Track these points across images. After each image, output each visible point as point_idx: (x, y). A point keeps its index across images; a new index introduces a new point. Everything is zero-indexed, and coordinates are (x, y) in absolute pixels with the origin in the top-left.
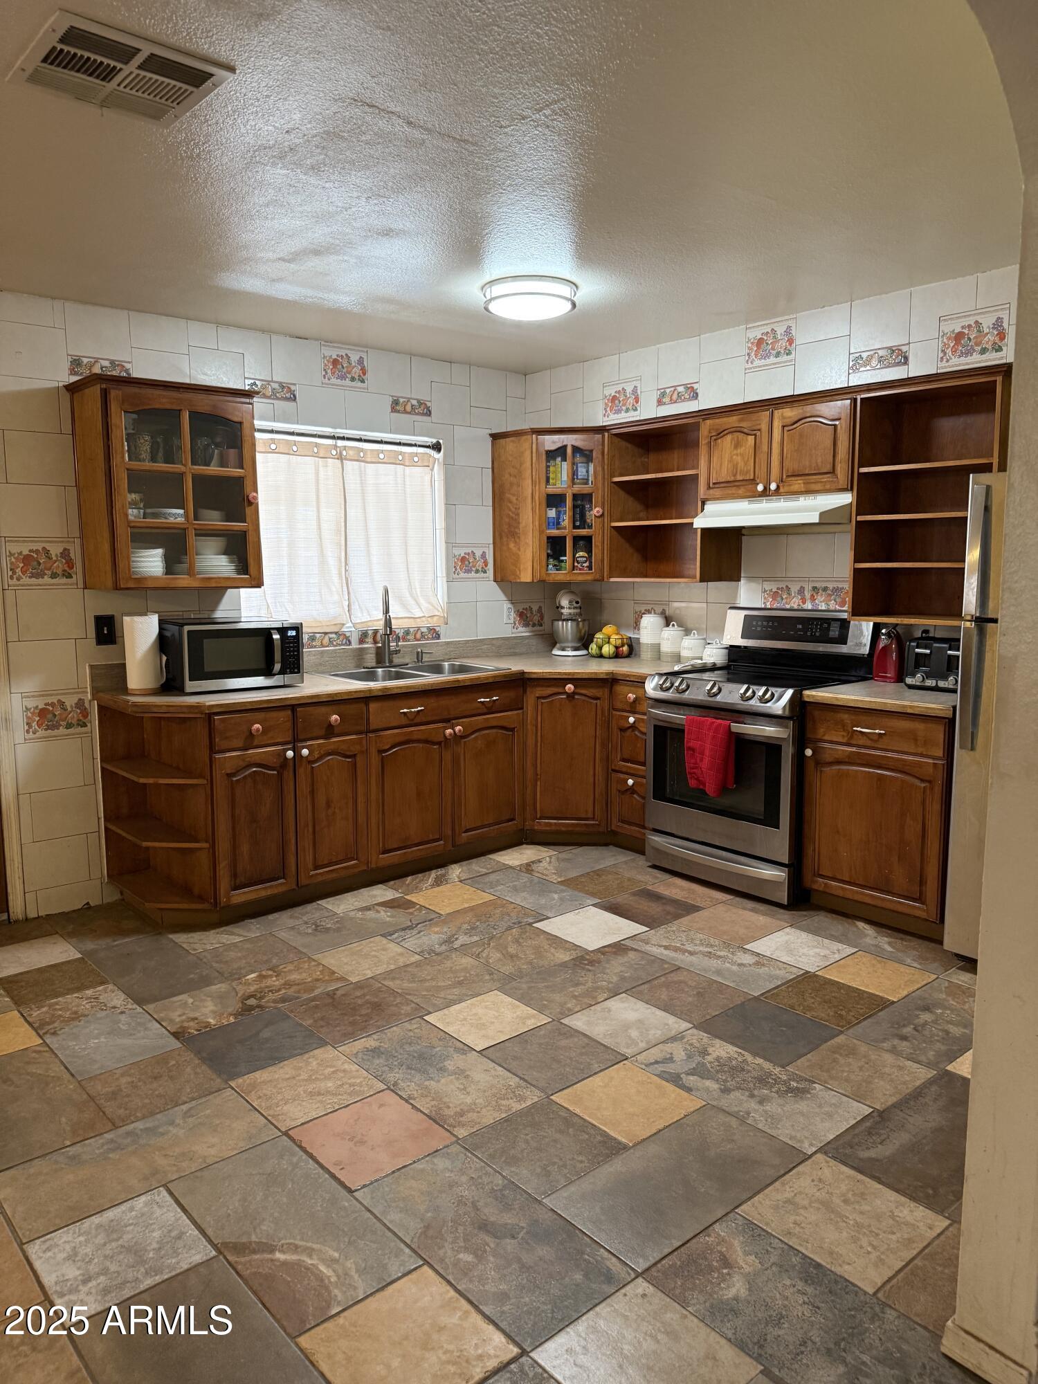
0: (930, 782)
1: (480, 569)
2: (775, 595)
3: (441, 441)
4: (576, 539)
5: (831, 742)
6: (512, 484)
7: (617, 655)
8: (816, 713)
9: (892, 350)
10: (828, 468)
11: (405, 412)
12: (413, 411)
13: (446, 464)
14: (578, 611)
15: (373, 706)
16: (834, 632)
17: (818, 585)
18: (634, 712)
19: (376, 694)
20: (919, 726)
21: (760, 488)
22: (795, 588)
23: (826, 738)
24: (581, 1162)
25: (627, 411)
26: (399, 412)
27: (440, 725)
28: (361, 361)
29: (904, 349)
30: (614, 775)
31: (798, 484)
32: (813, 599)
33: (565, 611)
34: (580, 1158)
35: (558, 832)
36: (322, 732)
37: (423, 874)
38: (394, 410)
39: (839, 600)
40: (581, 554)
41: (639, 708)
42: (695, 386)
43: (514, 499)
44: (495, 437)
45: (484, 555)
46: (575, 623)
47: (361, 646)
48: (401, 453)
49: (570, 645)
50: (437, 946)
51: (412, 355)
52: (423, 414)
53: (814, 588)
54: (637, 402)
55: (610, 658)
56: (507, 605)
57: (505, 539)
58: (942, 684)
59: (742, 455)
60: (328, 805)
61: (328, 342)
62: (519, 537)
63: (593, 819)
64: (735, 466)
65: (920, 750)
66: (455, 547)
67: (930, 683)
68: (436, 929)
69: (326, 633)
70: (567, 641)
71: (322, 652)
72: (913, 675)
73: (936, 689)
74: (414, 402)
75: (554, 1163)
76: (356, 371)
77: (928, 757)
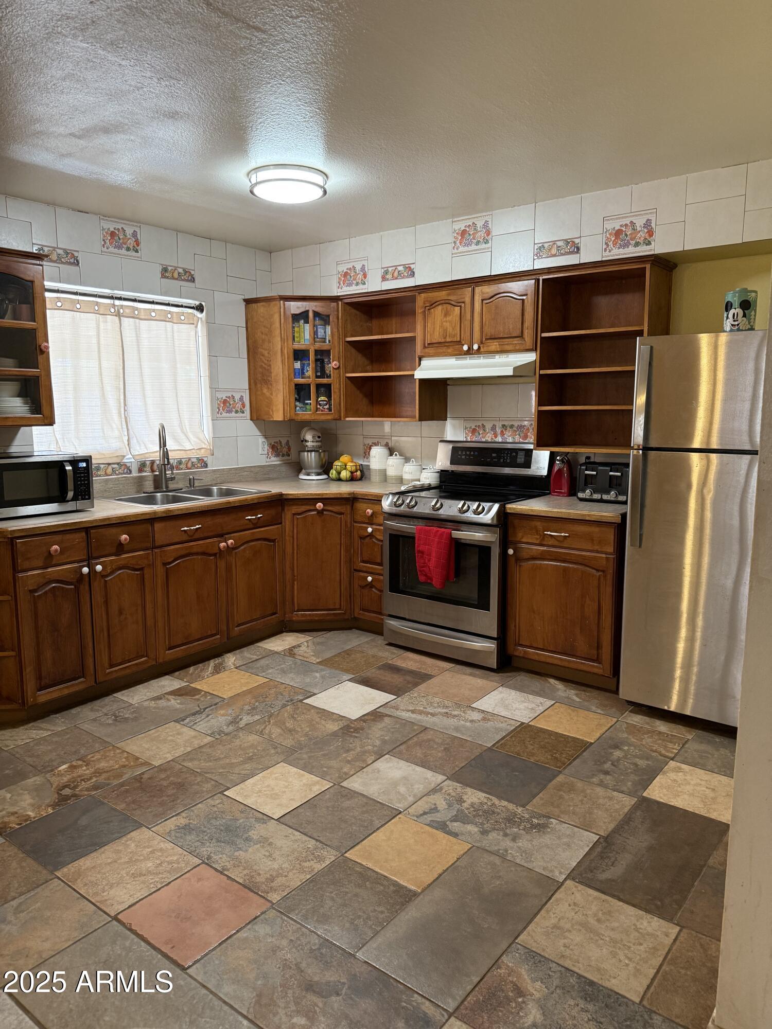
0: (603, 571)
1: (239, 410)
2: (474, 431)
3: (203, 304)
4: (318, 386)
5: (528, 543)
6: (263, 341)
7: (352, 479)
8: (516, 522)
9: (567, 242)
10: (518, 333)
11: (173, 278)
12: (179, 278)
13: (209, 323)
14: (319, 444)
15: (158, 526)
16: (521, 459)
17: (506, 423)
18: (371, 524)
19: (160, 515)
20: (595, 530)
21: (465, 348)
22: (488, 426)
23: (524, 540)
24: (382, 912)
25: (357, 284)
26: (167, 278)
27: (215, 539)
28: (135, 234)
29: (577, 241)
30: (356, 574)
31: (494, 345)
32: (502, 434)
33: (309, 444)
34: (380, 909)
35: (311, 621)
36: (113, 550)
37: (204, 664)
38: (163, 276)
39: (522, 435)
40: (323, 398)
41: (375, 521)
42: (412, 266)
43: (266, 353)
44: (248, 302)
45: (241, 398)
46: (317, 454)
47: (140, 474)
48: (170, 312)
49: (314, 471)
50: (225, 727)
51: (178, 231)
52: (187, 281)
53: (503, 426)
54: (365, 278)
55: (347, 481)
56: (261, 440)
57: (259, 385)
58: (605, 497)
59: (450, 322)
60: (121, 612)
61: (105, 216)
62: (271, 385)
63: (340, 609)
64: (445, 331)
65: (596, 548)
66: (218, 391)
67: (596, 496)
68: (222, 712)
69: (109, 464)
70: (311, 468)
71: (107, 480)
72: (584, 491)
73: (601, 501)
74: (181, 270)
75: (359, 917)
76: (131, 243)
77: (602, 552)
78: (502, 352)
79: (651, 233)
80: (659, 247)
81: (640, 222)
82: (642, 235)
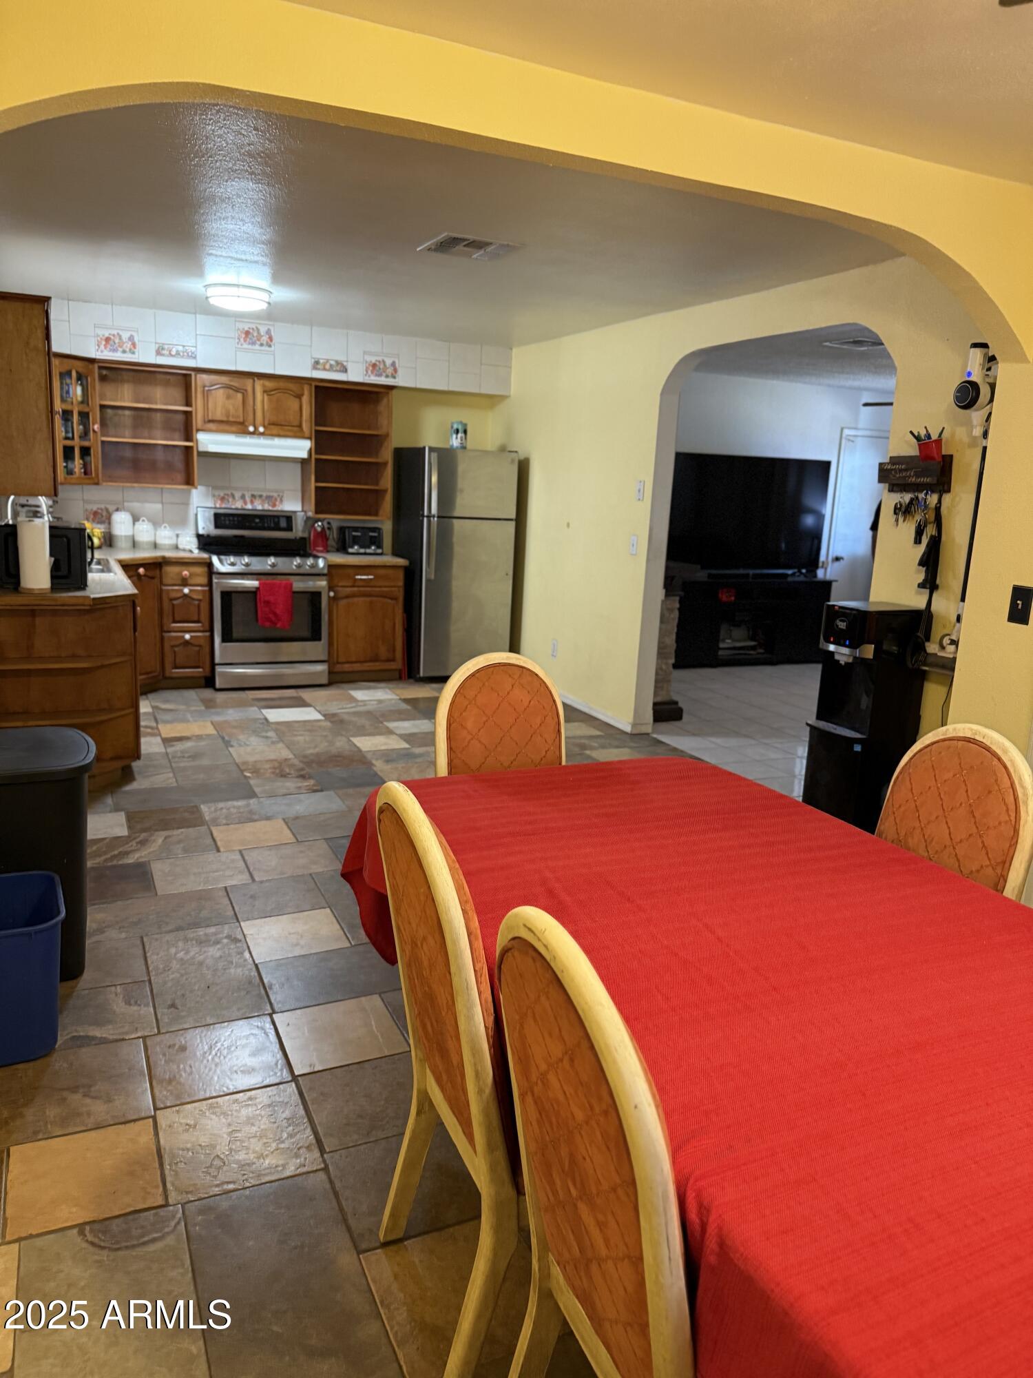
0: (396, 599)
2: (223, 499)
5: (342, 586)
9: (337, 363)
10: (296, 423)
16: (283, 524)
17: (255, 493)
18: (186, 585)
20: (390, 572)
21: (251, 429)
22: (238, 495)
23: (340, 584)
25: (124, 352)
29: (345, 364)
31: (275, 430)
32: (252, 502)
41: (191, 582)
42: (193, 349)
53: (253, 496)
54: (134, 348)
58: (368, 551)
59: (233, 405)
64: (226, 411)
65: (391, 584)
72: (352, 547)
73: (365, 554)
77: (394, 587)
78: (279, 436)
79: (395, 370)
80: (401, 381)
81: (388, 362)
82: (390, 371)
